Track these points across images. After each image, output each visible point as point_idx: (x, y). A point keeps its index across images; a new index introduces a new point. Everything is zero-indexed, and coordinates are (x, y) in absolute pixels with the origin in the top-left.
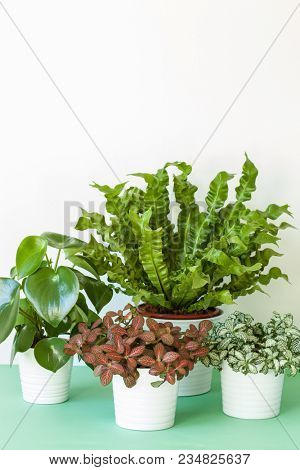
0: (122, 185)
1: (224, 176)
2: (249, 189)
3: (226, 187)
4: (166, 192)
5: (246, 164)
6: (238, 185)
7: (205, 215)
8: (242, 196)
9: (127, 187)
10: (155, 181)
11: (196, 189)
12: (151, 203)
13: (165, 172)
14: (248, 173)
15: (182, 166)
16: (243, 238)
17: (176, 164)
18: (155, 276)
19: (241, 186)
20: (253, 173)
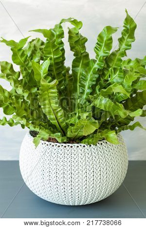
0: (26, 40)
1: (109, 29)
2: (129, 40)
3: (111, 39)
4: (62, 43)
5: (126, 19)
6: (121, 36)
7: (94, 61)
8: (124, 46)
9: (30, 40)
10: (53, 35)
11: (87, 40)
12: (50, 53)
13: (61, 27)
14: (128, 26)
15: (74, 22)
16: (126, 87)
17: (69, 20)
18: (53, 116)
19: (123, 37)
20: (132, 26)
